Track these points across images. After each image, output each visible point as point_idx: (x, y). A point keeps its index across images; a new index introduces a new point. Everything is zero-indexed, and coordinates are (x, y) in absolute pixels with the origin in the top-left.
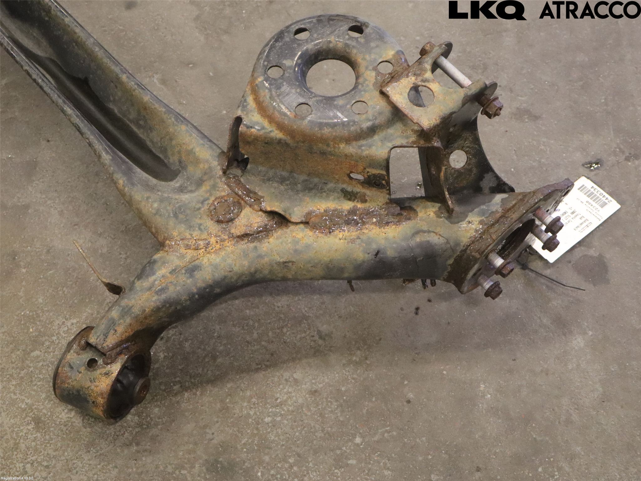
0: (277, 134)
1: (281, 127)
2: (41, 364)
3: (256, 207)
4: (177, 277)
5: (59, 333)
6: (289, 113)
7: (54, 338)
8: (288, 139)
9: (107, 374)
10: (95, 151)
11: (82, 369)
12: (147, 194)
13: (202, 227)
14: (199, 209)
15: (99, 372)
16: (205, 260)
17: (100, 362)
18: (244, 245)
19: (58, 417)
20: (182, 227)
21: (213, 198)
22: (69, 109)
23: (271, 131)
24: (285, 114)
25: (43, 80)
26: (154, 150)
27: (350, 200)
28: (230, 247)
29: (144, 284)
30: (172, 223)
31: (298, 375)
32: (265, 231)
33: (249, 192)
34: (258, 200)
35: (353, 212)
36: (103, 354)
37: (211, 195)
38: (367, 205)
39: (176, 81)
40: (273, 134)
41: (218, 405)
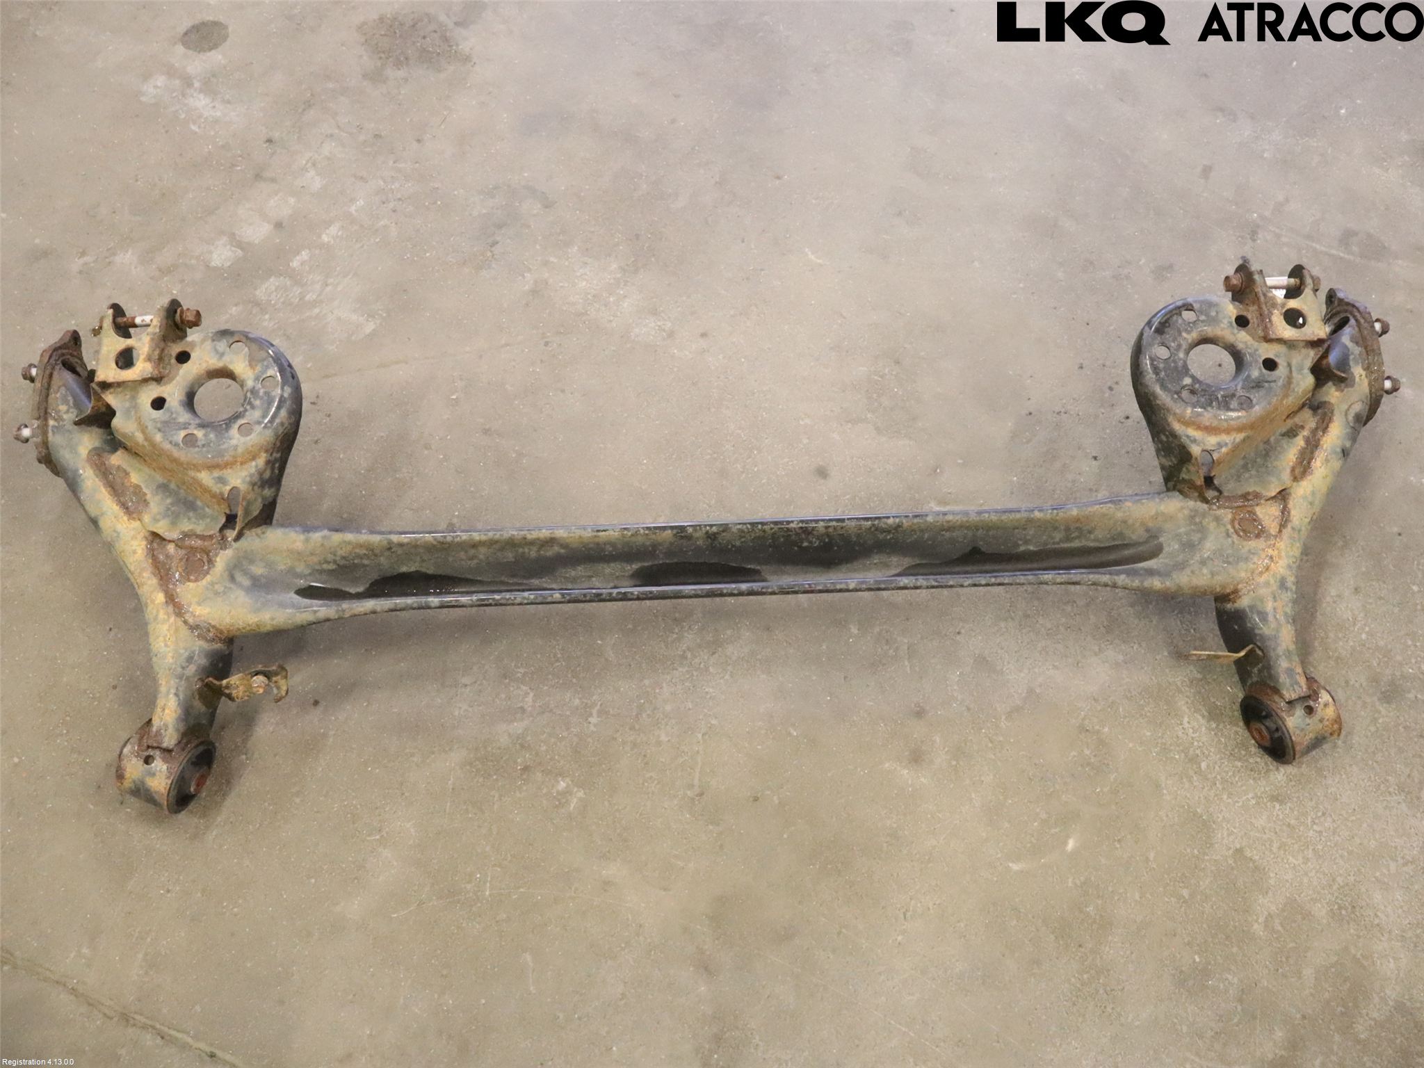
0: (1239, 437)
1: (1240, 429)
2: (1217, 767)
3: (1262, 501)
4: (1281, 599)
5: (1193, 738)
6: (1240, 414)
7: (1196, 743)
8: (1249, 433)
9: (1326, 705)
10: (1106, 585)
11: (1308, 721)
12: (1188, 571)
13: (1253, 551)
14: (1233, 542)
15: (1319, 710)
16: (1281, 570)
17: (1312, 703)
18: (1287, 532)
19: (1279, 782)
20: (1242, 565)
21: (1229, 527)
22: (1046, 576)
23: (1234, 439)
24: (1239, 418)
25: (995, 577)
26: (1102, 545)
27: (1295, 436)
28: (1281, 545)
29: (1272, 626)
30: (1231, 570)
31: (1333, 592)
32: (1285, 511)
33: (1245, 497)
34: (1257, 496)
35: (1307, 440)
36: (1309, 697)
37: (1225, 526)
38: (1307, 427)
39: (950, 493)
40: (1238, 440)
41: (1332, 663)
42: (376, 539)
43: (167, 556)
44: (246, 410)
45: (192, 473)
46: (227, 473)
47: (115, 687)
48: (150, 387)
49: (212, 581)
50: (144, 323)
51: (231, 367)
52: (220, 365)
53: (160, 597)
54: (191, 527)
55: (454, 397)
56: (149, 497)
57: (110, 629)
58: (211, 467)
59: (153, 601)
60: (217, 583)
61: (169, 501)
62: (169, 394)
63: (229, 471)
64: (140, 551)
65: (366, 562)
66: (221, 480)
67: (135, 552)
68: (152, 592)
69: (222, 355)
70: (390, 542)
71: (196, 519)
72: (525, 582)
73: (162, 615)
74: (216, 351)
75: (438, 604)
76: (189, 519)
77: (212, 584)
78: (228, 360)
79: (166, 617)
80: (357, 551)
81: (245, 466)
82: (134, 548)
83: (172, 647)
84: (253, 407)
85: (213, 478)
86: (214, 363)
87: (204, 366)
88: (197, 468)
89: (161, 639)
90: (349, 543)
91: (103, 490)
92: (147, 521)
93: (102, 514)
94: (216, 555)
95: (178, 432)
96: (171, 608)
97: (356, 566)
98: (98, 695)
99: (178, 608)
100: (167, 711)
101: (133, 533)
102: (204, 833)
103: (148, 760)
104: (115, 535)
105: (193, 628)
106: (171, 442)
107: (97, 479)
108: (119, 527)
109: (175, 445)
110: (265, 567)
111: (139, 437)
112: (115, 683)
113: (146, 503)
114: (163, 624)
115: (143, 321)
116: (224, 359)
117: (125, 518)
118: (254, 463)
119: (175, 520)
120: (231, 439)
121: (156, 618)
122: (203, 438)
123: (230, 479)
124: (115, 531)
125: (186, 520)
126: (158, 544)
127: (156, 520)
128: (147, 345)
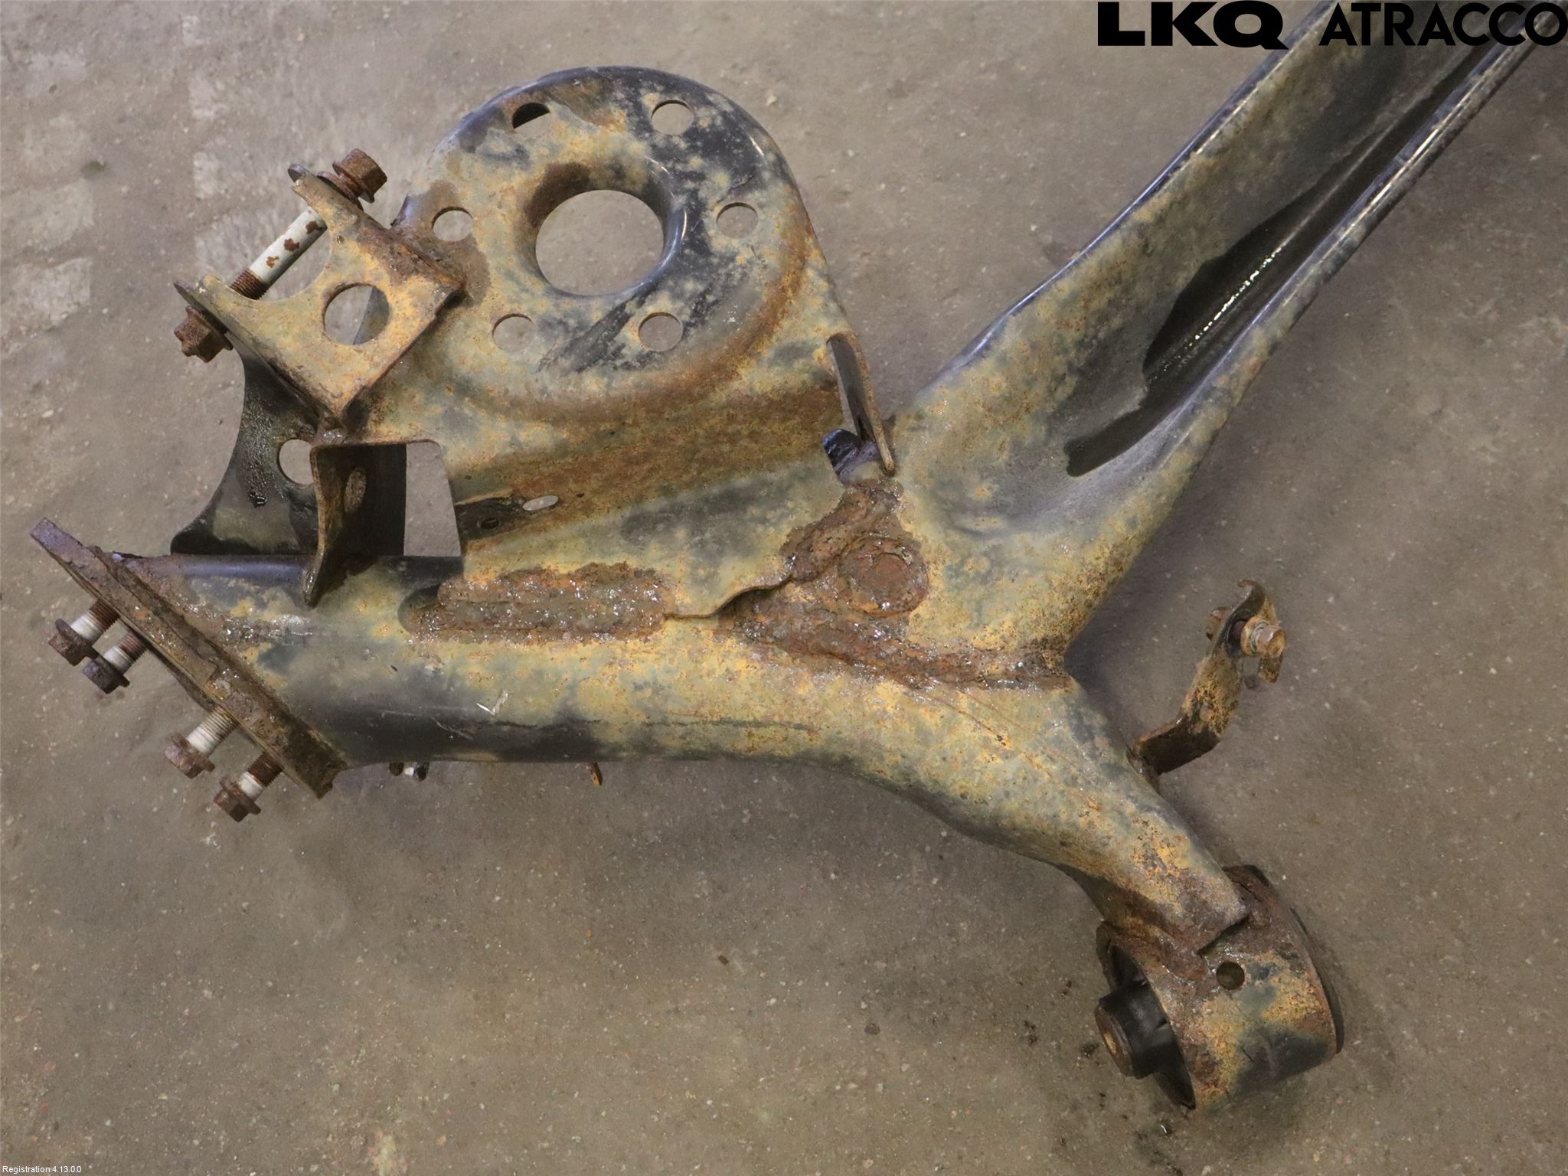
42: (1113, 246)
43: (811, 612)
44: (694, 193)
45: (719, 396)
46: (788, 331)
47: (872, 1030)
48: (459, 324)
49: (949, 568)
50: (277, 263)
51: (564, 159)
52: (538, 173)
53: (887, 693)
54: (787, 529)
55: (771, 100)
56: (633, 563)
57: (724, 960)
58: (748, 347)
59: (880, 718)
60: (963, 563)
61: (681, 533)
62: (511, 301)
63: (786, 324)
64: (740, 665)
65: (1116, 322)
66: (791, 353)
67: (731, 676)
68: (858, 700)
69: (521, 154)
70: (1142, 229)
71: (773, 508)
72: (1369, 132)
73: (931, 719)
74: (505, 159)
75: (1362, 229)
76: (763, 521)
77: (955, 572)
78: (546, 151)
79: (944, 711)
80: (1095, 305)
81: (805, 288)
82: (720, 671)
83: (1023, 746)
84: (699, 177)
85: (772, 363)
86: (521, 182)
87: (511, 201)
88: (723, 371)
89: (983, 756)
90: (1074, 297)
91: (520, 648)
92: (688, 600)
93: (573, 687)
94: (896, 526)
95: (619, 339)
96: (934, 686)
97: (1104, 346)
98: (864, 1073)
99: (950, 669)
100: (1164, 853)
101: (683, 651)
102: (1391, 1055)
103: (1231, 976)
104: (648, 692)
105: (1019, 678)
106: (627, 366)
107: (485, 646)
108: (641, 671)
109: (643, 364)
110: (982, 478)
111: (537, 436)
112: (862, 1023)
113: (647, 576)
114: (951, 730)
115: (270, 262)
116: (534, 156)
117: (633, 643)
118: (810, 273)
119: (744, 548)
120: (732, 259)
121: (924, 736)
122: (680, 304)
123: (803, 337)
124: (638, 688)
125: (760, 529)
126: (767, 614)
127: (708, 582)
128: (367, 257)
